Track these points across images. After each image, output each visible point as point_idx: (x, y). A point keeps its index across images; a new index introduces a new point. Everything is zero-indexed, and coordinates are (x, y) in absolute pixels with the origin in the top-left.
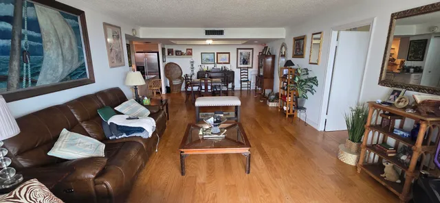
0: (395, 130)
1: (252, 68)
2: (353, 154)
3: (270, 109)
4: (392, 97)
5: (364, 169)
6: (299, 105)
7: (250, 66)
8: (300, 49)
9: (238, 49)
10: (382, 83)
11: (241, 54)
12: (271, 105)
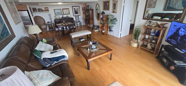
0: (151, 34)
1: (80, 15)
2: (136, 43)
3: (96, 33)
4: (149, 23)
5: (142, 47)
6: (111, 30)
7: (79, 14)
8: (107, 6)
9: (72, 7)
10: (144, 18)
11: (74, 9)
12: (96, 31)
